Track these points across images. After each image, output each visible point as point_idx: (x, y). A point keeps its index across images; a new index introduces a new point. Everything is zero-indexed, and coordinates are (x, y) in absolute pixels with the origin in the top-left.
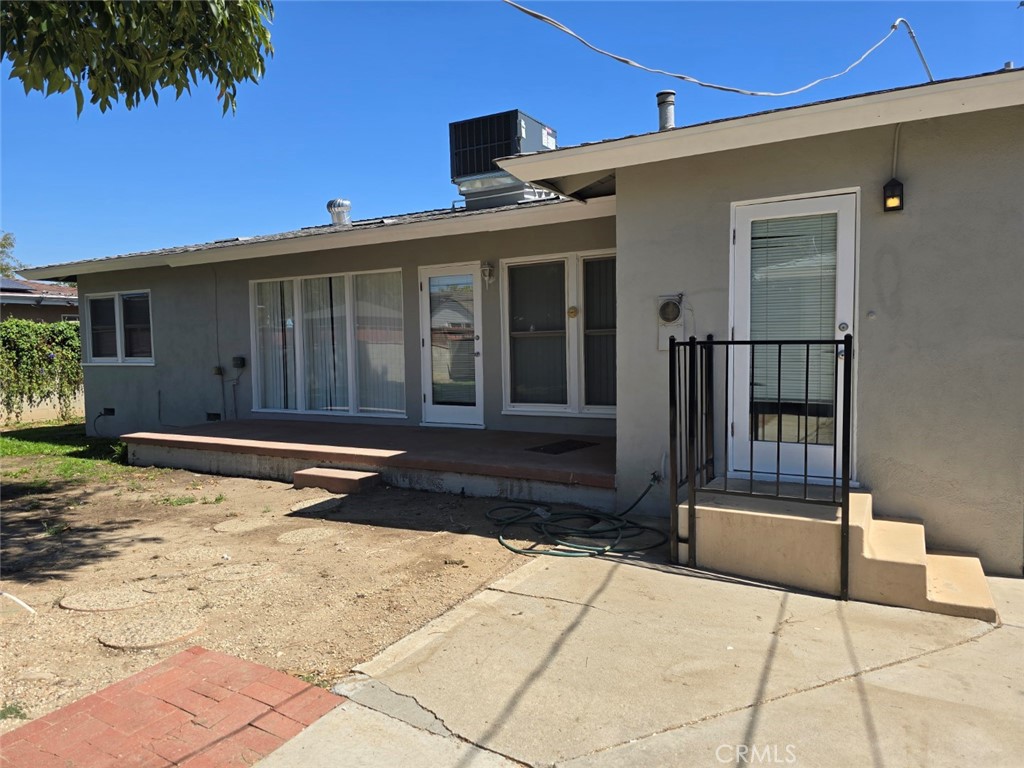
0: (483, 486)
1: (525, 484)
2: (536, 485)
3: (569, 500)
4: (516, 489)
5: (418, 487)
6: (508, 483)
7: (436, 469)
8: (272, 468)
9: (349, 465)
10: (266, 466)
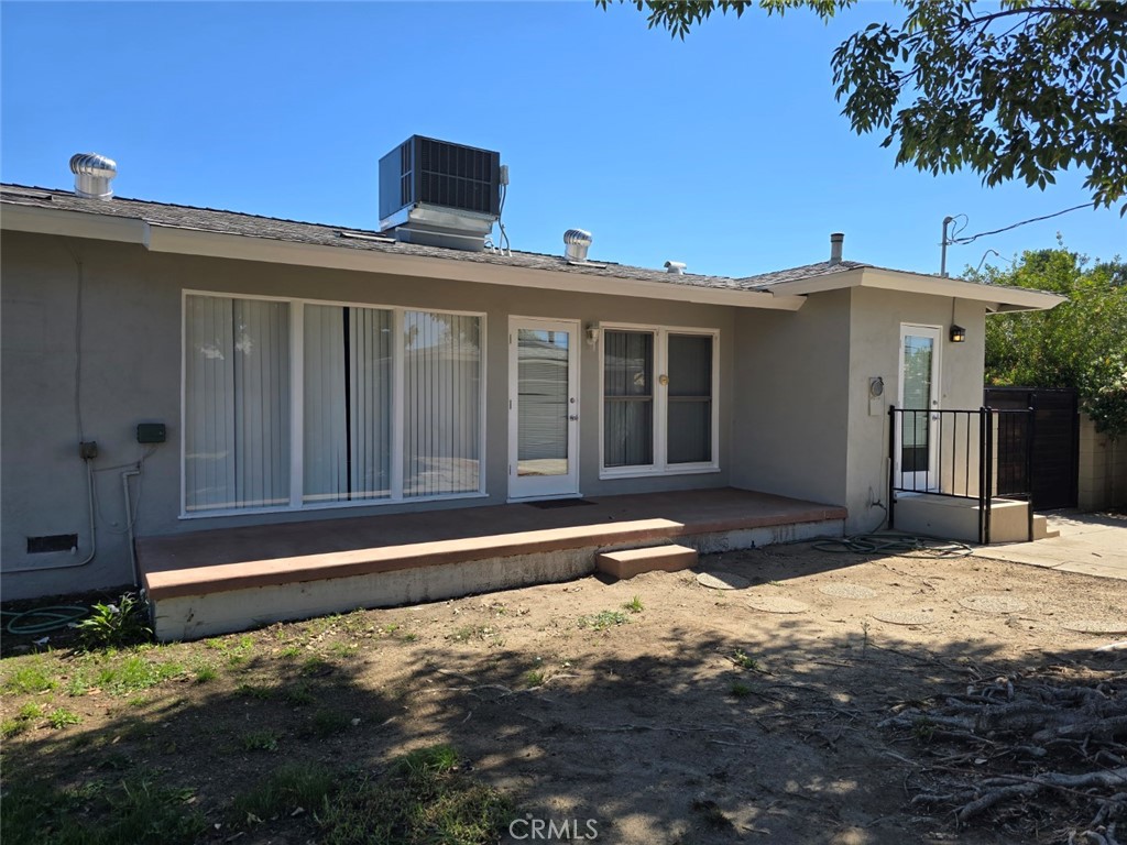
0: (762, 537)
1: (790, 528)
2: (798, 527)
3: (818, 534)
4: (784, 533)
5: (706, 551)
6: (778, 529)
7: (724, 530)
8: (526, 571)
9: (634, 543)
10: (517, 569)
